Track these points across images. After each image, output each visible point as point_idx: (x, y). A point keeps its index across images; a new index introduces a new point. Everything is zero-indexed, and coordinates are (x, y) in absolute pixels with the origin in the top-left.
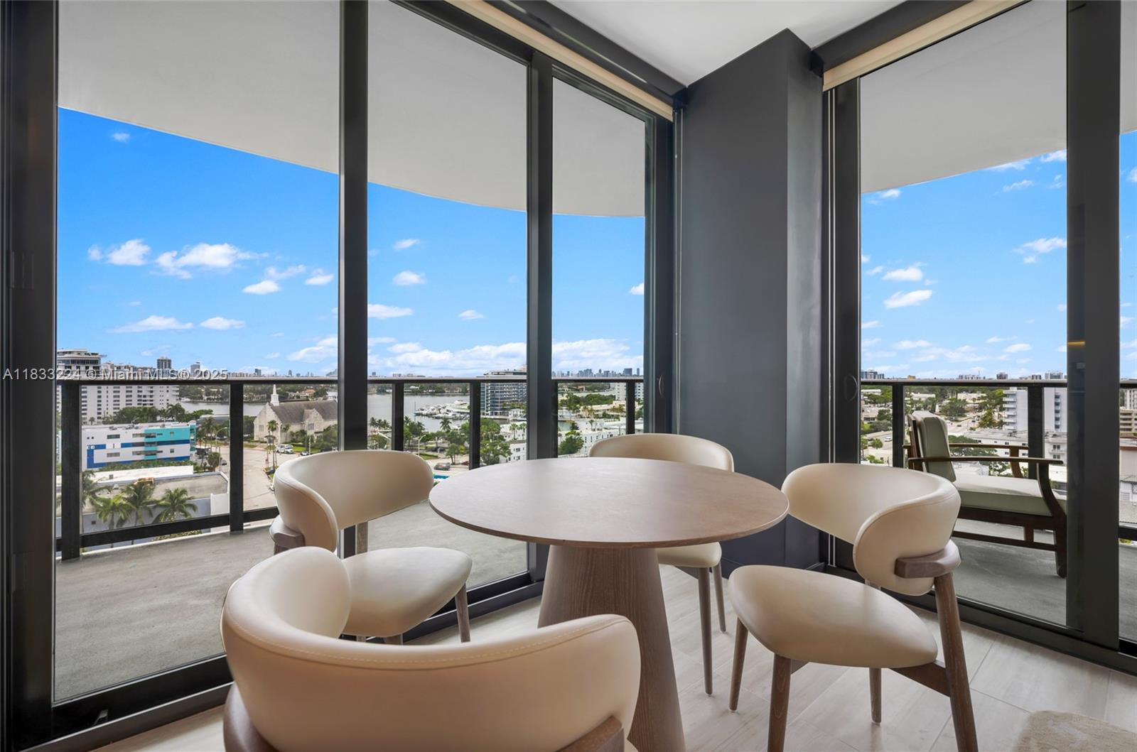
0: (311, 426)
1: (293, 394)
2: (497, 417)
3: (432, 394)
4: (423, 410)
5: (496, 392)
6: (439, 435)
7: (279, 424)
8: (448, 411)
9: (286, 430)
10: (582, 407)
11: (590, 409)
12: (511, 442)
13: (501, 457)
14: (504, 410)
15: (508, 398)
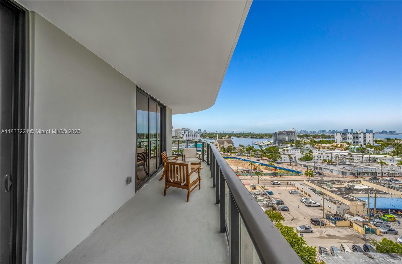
0: (225, 145)
1: (223, 137)
2: (280, 146)
3: (259, 138)
4: (255, 143)
5: (280, 138)
6: (258, 150)
7: (218, 144)
8: (263, 143)
9: (220, 146)
10: (316, 145)
11: (320, 145)
12: (282, 155)
13: (278, 159)
14: (283, 144)
15: (284, 140)
